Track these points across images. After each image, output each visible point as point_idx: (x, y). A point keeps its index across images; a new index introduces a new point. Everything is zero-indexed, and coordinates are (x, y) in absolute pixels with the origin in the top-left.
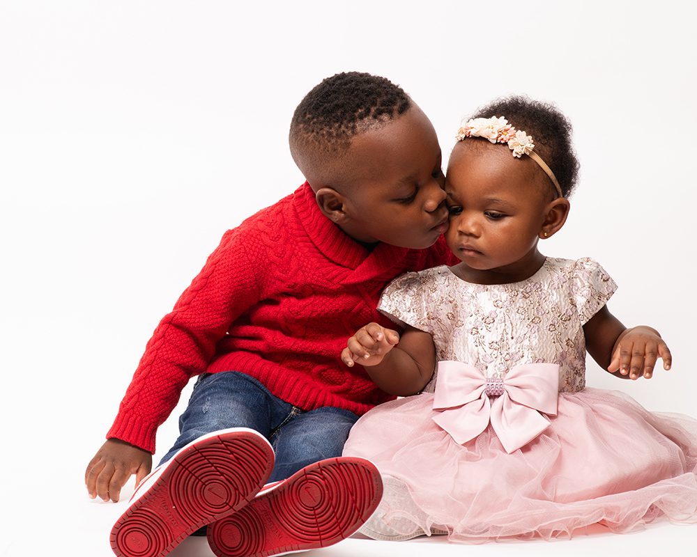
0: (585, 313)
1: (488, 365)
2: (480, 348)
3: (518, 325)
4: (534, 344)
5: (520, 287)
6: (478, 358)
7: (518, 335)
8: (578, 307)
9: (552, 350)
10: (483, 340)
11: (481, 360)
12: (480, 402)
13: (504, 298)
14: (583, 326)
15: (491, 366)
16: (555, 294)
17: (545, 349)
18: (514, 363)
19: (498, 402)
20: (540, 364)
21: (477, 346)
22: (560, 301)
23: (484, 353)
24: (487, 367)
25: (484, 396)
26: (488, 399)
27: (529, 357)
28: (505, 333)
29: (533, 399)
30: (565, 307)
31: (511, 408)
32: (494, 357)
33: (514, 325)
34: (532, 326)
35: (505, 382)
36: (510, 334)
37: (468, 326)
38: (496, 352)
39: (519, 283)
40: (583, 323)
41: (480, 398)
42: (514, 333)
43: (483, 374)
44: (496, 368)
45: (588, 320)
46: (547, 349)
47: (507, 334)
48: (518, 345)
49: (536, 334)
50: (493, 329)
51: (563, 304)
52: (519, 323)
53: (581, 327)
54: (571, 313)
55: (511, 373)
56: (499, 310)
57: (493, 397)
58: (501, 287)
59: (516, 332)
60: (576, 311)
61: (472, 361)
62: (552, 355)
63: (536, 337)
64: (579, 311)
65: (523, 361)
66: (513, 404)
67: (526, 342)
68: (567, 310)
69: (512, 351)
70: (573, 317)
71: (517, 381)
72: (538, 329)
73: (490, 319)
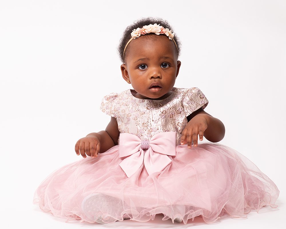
0: (188, 111)
1: (142, 134)
2: (138, 126)
3: (156, 115)
4: (163, 123)
6: (138, 131)
7: (155, 119)
8: (185, 108)
10: (139, 122)
11: (139, 132)
14: (187, 117)
18: (154, 133)
19: (148, 151)
20: (167, 132)
21: (137, 125)
23: (140, 129)
26: (142, 150)
27: (161, 129)
28: (149, 119)
31: (154, 154)
32: (145, 130)
34: (162, 115)
35: (150, 142)
37: (133, 116)
38: (145, 128)
40: (187, 115)
41: (139, 151)
42: (153, 119)
43: (140, 139)
44: (146, 136)
45: (189, 114)
46: (169, 126)
47: (150, 119)
48: (156, 124)
49: (164, 119)
50: (144, 117)
54: (181, 111)
55: (153, 138)
57: (145, 150)
60: (184, 110)
61: (135, 133)
64: (185, 110)
65: (158, 131)
67: (159, 123)
68: (179, 109)
69: (153, 127)
70: (182, 113)
71: (156, 141)
72: (165, 117)
73: (143, 113)
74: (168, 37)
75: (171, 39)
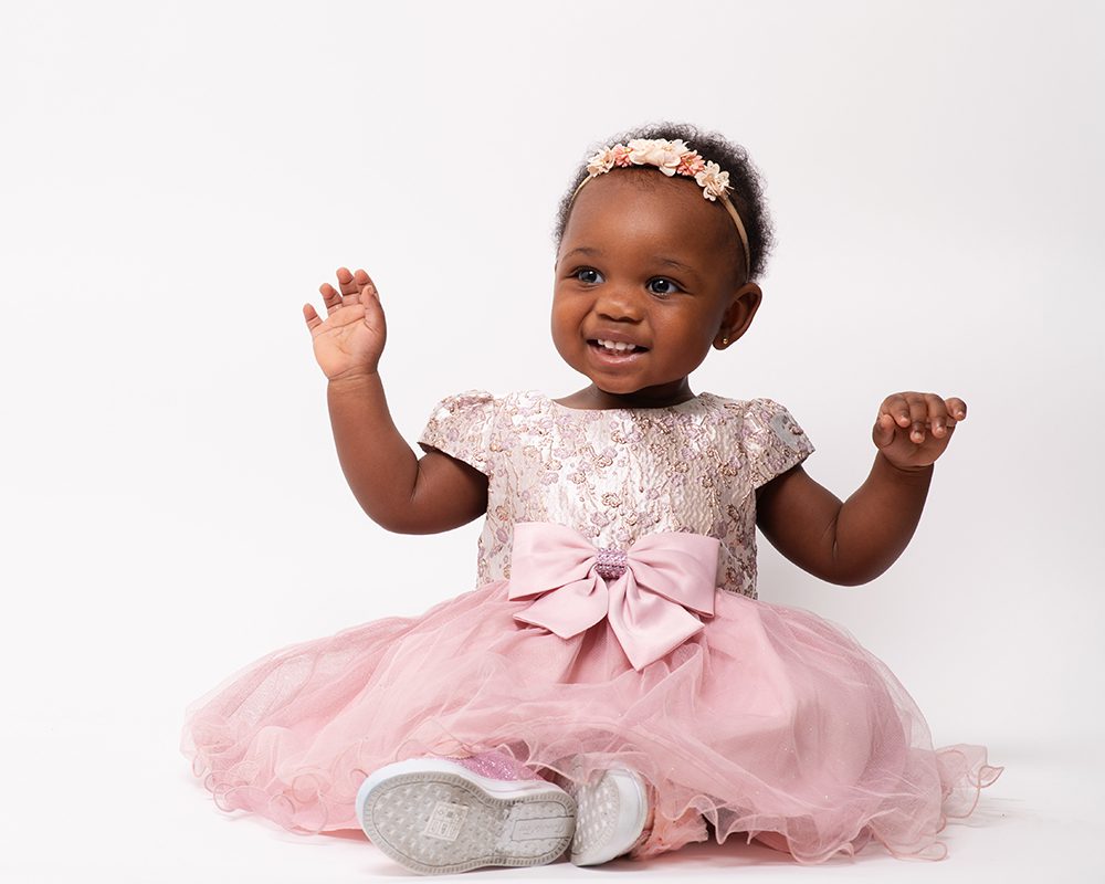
0: (761, 470)
1: (600, 529)
2: (588, 503)
3: (652, 472)
4: (677, 503)
5: (655, 417)
6: (585, 519)
7: (650, 487)
8: (750, 457)
9: (707, 518)
10: (593, 491)
11: (589, 522)
12: (589, 583)
13: (628, 427)
14: (757, 490)
15: (605, 532)
16: (714, 431)
17: (695, 514)
18: (644, 531)
19: (618, 587)
20: (687, 534)
21: (582, 500)
22: (722, 443)
23: (593, 511)
24: (599, 533)
25: (594, 574)
26: (600, 579)
27: (670, 522)
28: (629, 481)
29: (674, 585)
30: (730, 453)
31: (638, 596)
32: (610, 518)
33: (644, 470)
34: (674, 475)
35: (628, 555)
36: (638, 484)
37: (568, 470)
38: (612, 510)
40: (757, 486)
41: (587, 578)
42: (644, 482)
43: (591, 543)
44: (614, 536)
45: (765, 482)
46: (698, 515)
47: (633, 483)
48: (651, 502)
49: (681, 487)
50: (610, 475)
51: (727, 448)
52: (652, 469)
53: (754, 492)
54: (739, 466)
55: (640, 542)
56: (619, 446)
57: (608, 577)
58: (625, 413)
59: (648, 482)
60: (747, 463)
61: (573, 523)
62: (706, 524)
63: (680, 492)
64: (750, 465)
65: (659, 528)
66: (641, 591)
67: (666, 499)
68: (732, 459)
69: (641, 509)
70: (742, 472)
71: (648, 556)
72: (684, 480)
73: (604, 461)
74: (703, 188)
75: (713, 199)
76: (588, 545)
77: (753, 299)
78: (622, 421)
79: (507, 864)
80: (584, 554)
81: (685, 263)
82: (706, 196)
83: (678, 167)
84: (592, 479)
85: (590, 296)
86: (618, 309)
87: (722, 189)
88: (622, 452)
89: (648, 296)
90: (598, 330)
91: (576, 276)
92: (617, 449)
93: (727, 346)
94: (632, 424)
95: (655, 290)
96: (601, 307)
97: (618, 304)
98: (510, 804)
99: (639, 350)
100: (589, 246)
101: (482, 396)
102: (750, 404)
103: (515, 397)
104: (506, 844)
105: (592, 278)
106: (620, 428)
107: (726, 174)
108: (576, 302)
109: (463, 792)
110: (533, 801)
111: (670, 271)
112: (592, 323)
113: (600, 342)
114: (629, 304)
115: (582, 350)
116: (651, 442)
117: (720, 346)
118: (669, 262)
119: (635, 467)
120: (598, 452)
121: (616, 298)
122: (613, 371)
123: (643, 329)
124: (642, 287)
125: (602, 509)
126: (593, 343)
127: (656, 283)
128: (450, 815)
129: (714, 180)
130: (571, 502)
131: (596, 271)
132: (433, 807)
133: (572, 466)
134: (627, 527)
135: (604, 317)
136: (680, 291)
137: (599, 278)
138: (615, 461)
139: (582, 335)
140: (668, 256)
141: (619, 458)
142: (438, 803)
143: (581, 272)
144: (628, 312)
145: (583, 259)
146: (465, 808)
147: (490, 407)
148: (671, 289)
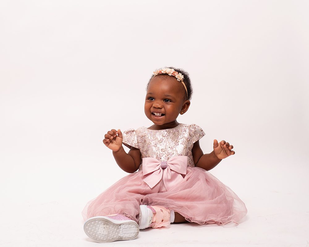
0: (194, 139)
1: (161, 157)
2: (158, 151)
4: (177, 149)
5: (171, 130)
6: (157, 155)
9: (184, 151)
10: (159, 149)
11: (159, 156)
12: (159, 170)
15: (162, 158)
17: (182, 151)
18: (171, 156)
19: (166, 170)
20: (180, 156)
23: (159, 153)
24: (161, 158)
25: (161, 168)
27: (176, 154)
28: (166, 146)
33: (169, 143)
34: (176, 143)
35: (168, 163)
36: (168, 146)
37: (153, 144)
38: (163, 153)
39: (171, 129)
40: (194, 142)
41: (159, 169)
42: (170, 146)
44: (164, 158)
48: (172, 150)
50: (162, 144)
52: (171, 143)
53: (193, 144)
55: (170, 160)
56: (164, 138)
57: (164, 169)
58: (164, 130)
61: (155, 156)
62: (184, 153)
65: (174, 155)
67: (175, 149)
68: (188, 137)
69: (170, 152)
70: (190, 140)
71: (172, 162)
73: (161, 141)
74: (177, 79)
75: (179, 81)
76: (159, 161)
77: (188, 104)
78: (164, 132)
79: (123, 240)
80: (158, 164)
81: (171, 95)
82: (178, 80)
83: (172, 74)
84: (158, 146)
85: (151, 103)
86: (157, 106)
87: (181, 79)
88: (165, 139)
89: (164, 103)
90: (153, 110)
91: (149, 99)
92: (163, 138)
93: (183, 114)
94: (166, 133)
95: (166, 101)
96: (153, 105)
97: (158, 105)
98: (120, 225)
99: (162, 115)
100: (151, 92)
101: (132, 130)
102: (190, 126)
103: (139, 129)
104: (121, 235)
105: (152, 99)
106: (164, 134)
107: (183, 76)
108: (149, 104)
109: (106, 222)
110: (126, 224)
111: (168, 98)
112: (152, 109)
113: (154, 113)
114: (160, 105)
115: (151, 116)
116: (170, 136)
117: (182, 114)
118: (168, 96)
119: (167, 142)
120: (159, 139)
121: (157, 103)
122: (158, 120)
123: (163, 110)
124: (162, 101)
125: (161, 152)
126: (153, 114)
127: (166, 100)
128: (104, 228)
129: (180, 77)
130: (154, 151)
131: (153, 98)
132: (99, 226)
133: (154, 143)
134: (167, 156)
135: (155, 108)
136: (171, 101)
137: (154, 100)
138: (163, 142)
139: (150, 112)
140: (168, 94)
141: (164, 140)
142: (101, 225)
143: (150, 98)
144: (160, 106)
145: (150, 96)
146: (108, 226)
147: (135, 133)
148: (169, 101)
